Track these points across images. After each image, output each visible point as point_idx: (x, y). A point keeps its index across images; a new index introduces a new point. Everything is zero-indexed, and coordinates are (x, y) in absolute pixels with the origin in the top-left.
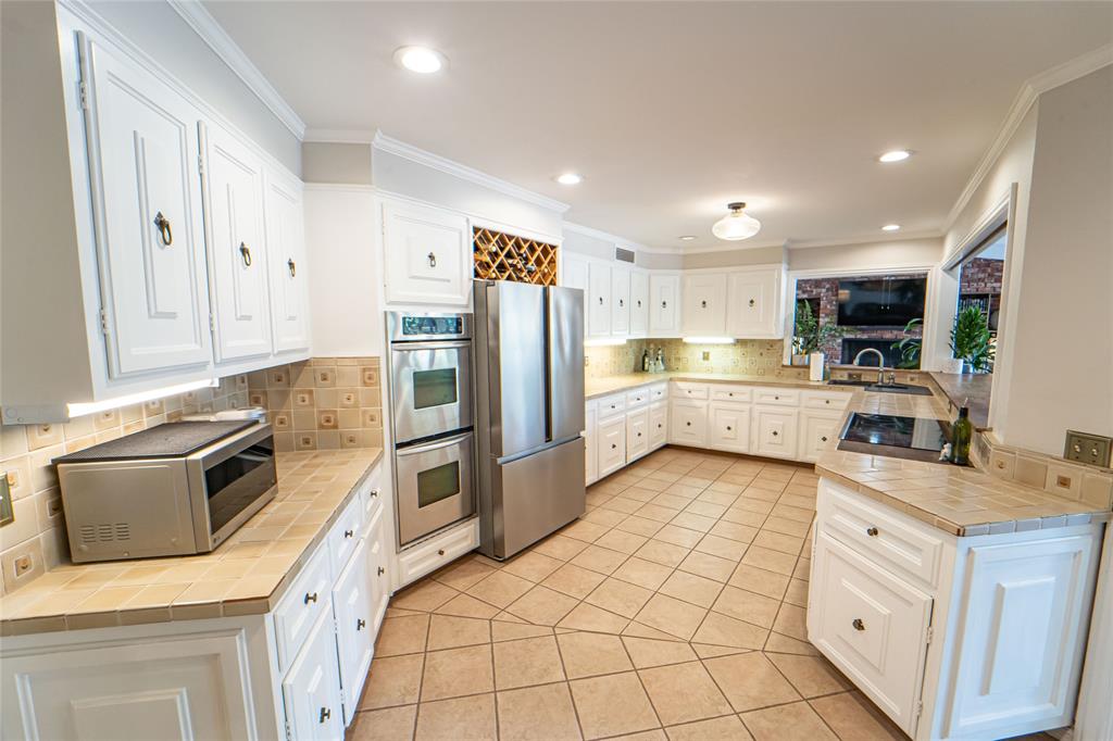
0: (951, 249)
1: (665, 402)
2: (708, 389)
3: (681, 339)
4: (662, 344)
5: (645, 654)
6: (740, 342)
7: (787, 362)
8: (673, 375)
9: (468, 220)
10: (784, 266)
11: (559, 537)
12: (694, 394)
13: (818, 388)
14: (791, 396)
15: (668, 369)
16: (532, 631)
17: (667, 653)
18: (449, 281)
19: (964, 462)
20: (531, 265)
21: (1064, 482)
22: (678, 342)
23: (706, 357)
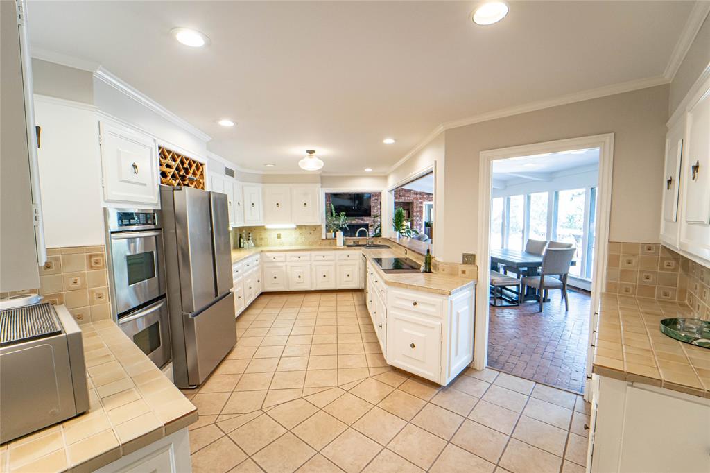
0: (392, 183)
1: (260, 266)
2: (286, 255)
3: (264, 226)
4: (250, 230)
5: (322, 400)
6: (300, 227)
7: (324, 237)
8: (260, 249)
9: (155, 141)
10: (319, 185)
11: (226, 362)
12: (277, 259)
13: (343, 249)
14: (330, 254)
15: (256, 245)
16: (249, 417)
17: (331, 395)
18: (145, 185)
19: (430, 272)
20: (190, 176)
21: (464, 272)
22: (262, 228)
23: (279, 237)
